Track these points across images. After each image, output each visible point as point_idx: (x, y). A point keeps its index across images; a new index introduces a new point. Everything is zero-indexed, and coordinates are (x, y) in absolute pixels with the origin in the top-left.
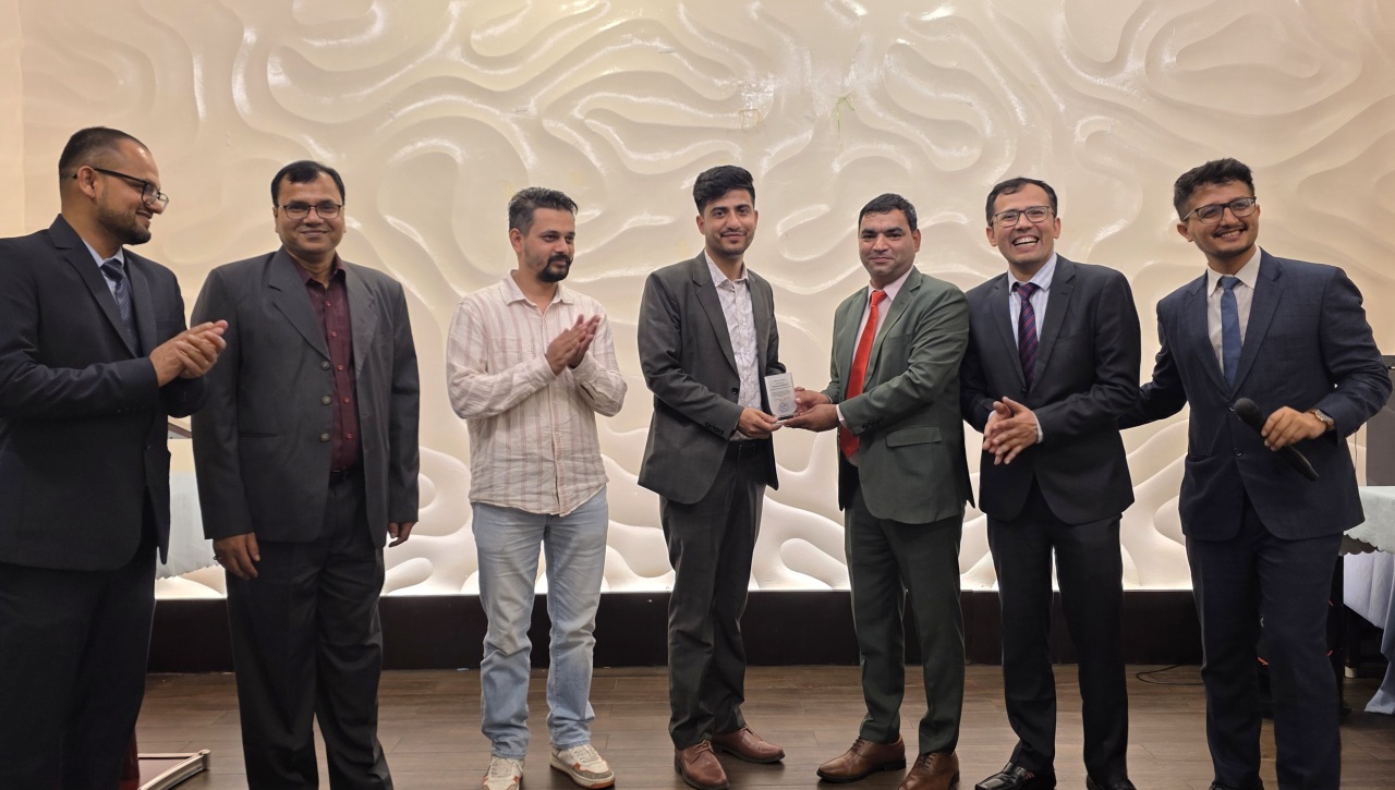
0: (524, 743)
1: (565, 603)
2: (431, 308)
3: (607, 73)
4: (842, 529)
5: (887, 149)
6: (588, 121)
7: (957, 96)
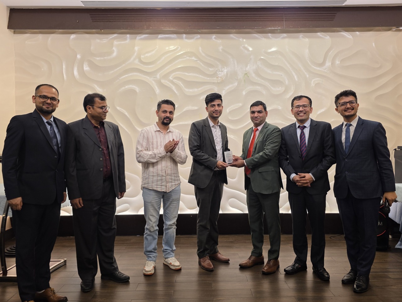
0: (156, 257)
1: (168, 217)
2: (130, 133)
3: (179, 66)
4: (246, 196)
5: (258, 88)
6: (174, 80)
7: (278, 73)
